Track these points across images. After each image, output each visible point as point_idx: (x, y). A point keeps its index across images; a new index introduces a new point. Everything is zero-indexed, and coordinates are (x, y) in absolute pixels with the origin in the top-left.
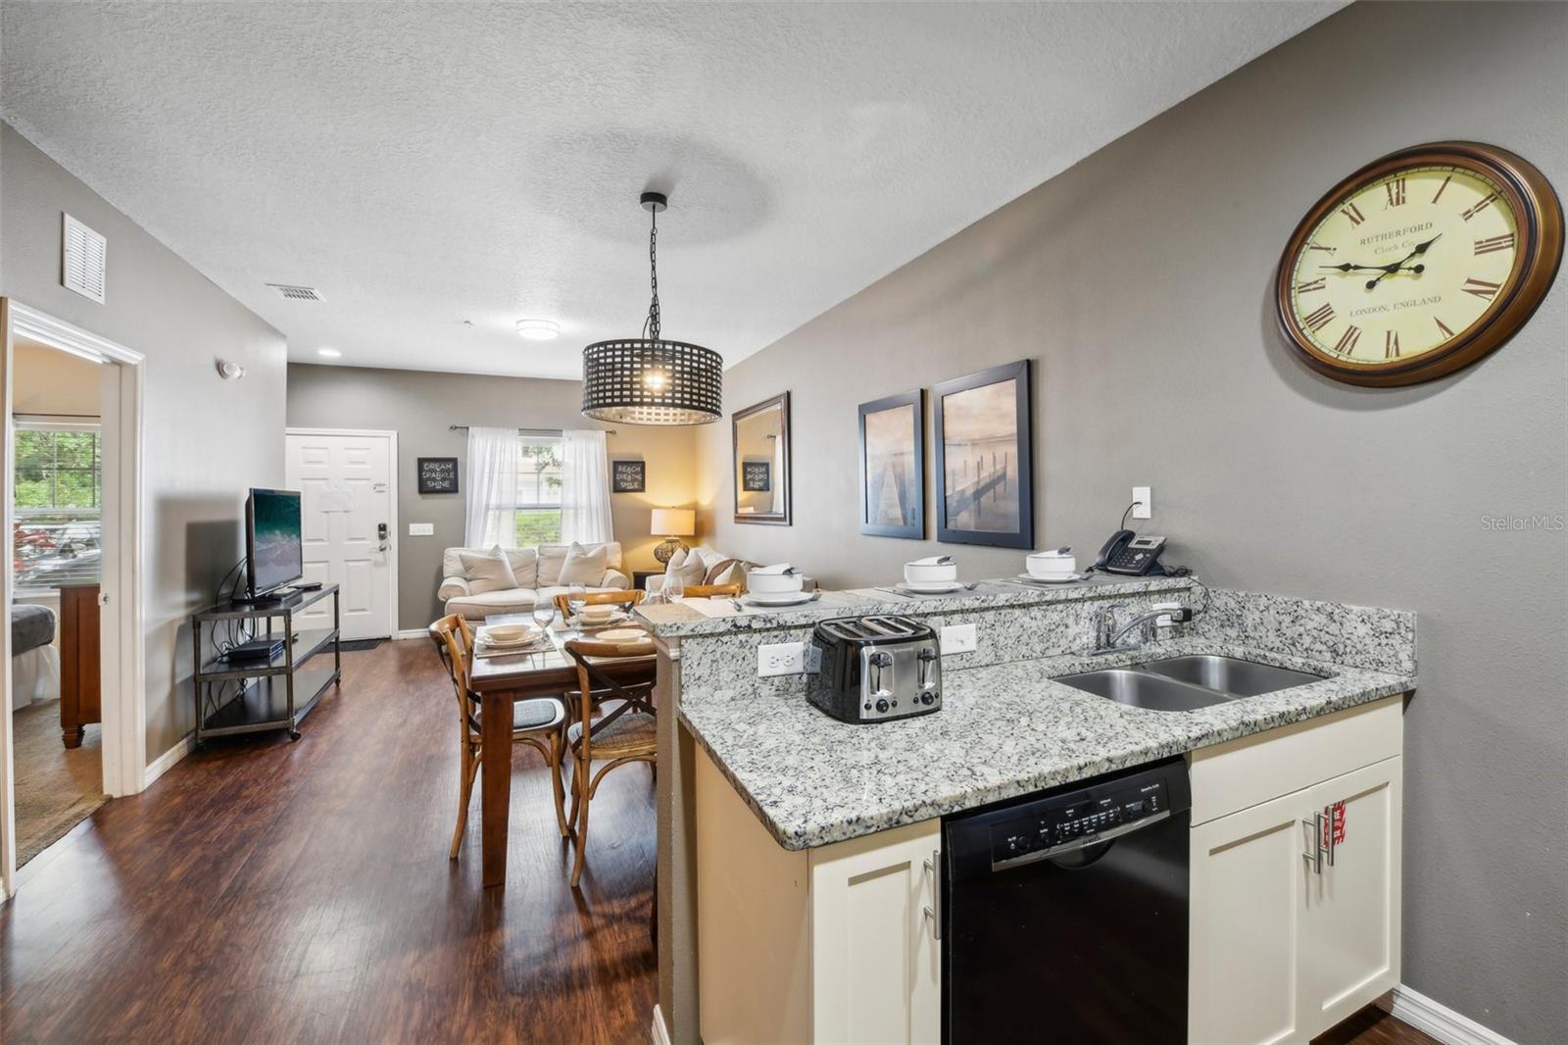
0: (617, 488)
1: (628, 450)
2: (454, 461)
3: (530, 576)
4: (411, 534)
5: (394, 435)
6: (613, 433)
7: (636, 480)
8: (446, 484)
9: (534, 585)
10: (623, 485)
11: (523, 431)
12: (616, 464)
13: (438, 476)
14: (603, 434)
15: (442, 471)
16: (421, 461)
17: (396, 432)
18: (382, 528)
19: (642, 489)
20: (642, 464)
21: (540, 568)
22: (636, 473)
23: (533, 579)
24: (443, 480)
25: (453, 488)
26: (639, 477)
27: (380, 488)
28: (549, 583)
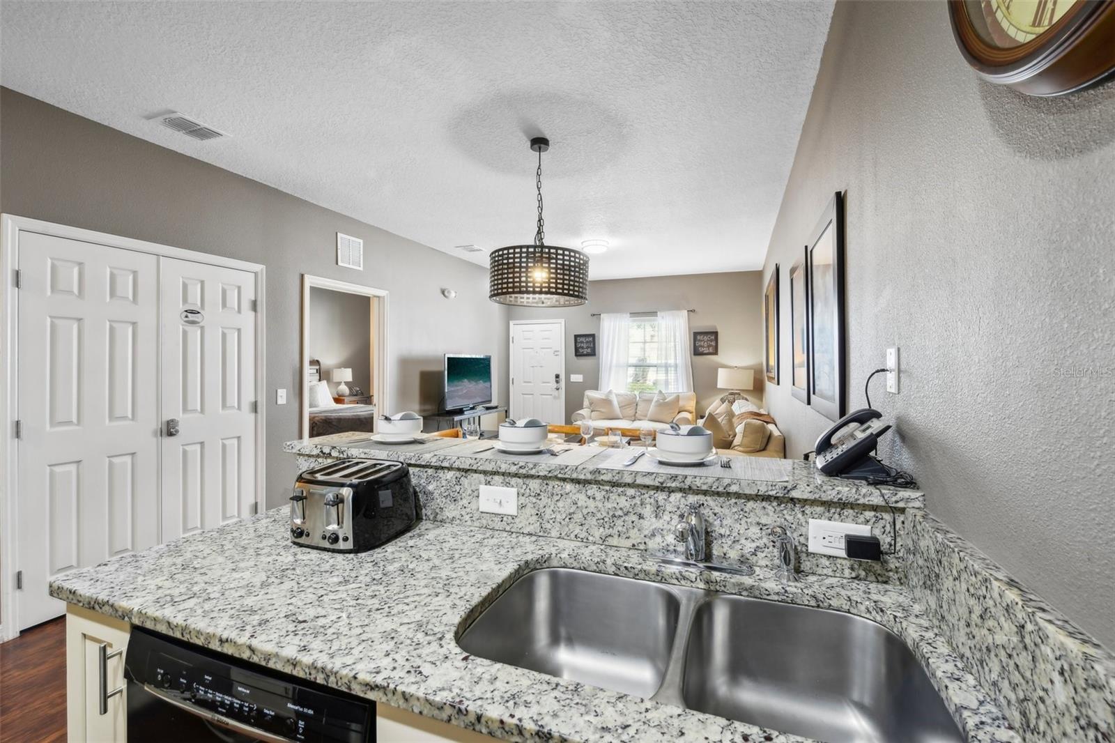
0: (697, 352)
1: (704, 324)
2: (593, 336)
3: (630, 412)
4: (572, 380)
5: (563, 321)
6: (693, 311)
7: (711, 346)
8: (589, 350)
9: (633, 418)
10: (701, 350)
11: (634, 314)
12: (696, 334)
13: (585, 346)
14: (685, 313)
15: (587, 342)
16: (576, 337)
17: (563, 320)
18: (557, 376)
19: (716, 352)
20: (716, 334)
21: (638, 407)
22: (711, 341)
23: (634, 413)
24: (587, 348)
25: (593, 353)
26: (713, 343)
27: (556, 353)
28: (642, 418)
